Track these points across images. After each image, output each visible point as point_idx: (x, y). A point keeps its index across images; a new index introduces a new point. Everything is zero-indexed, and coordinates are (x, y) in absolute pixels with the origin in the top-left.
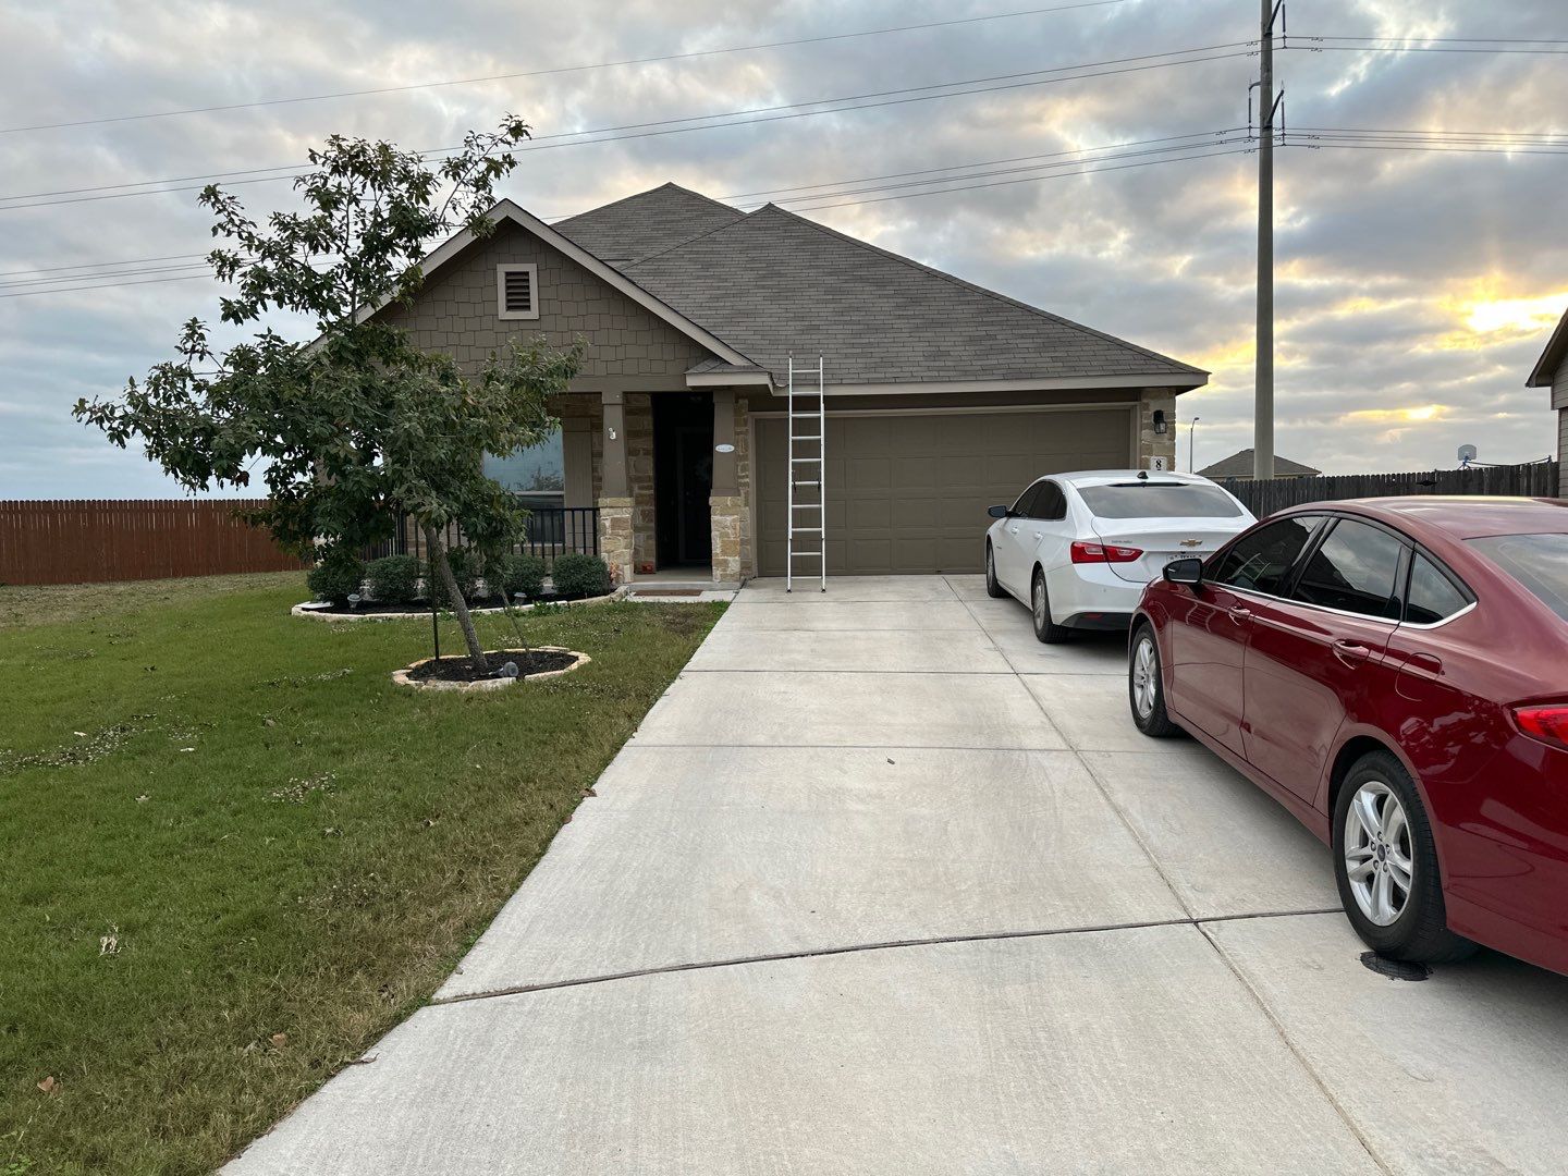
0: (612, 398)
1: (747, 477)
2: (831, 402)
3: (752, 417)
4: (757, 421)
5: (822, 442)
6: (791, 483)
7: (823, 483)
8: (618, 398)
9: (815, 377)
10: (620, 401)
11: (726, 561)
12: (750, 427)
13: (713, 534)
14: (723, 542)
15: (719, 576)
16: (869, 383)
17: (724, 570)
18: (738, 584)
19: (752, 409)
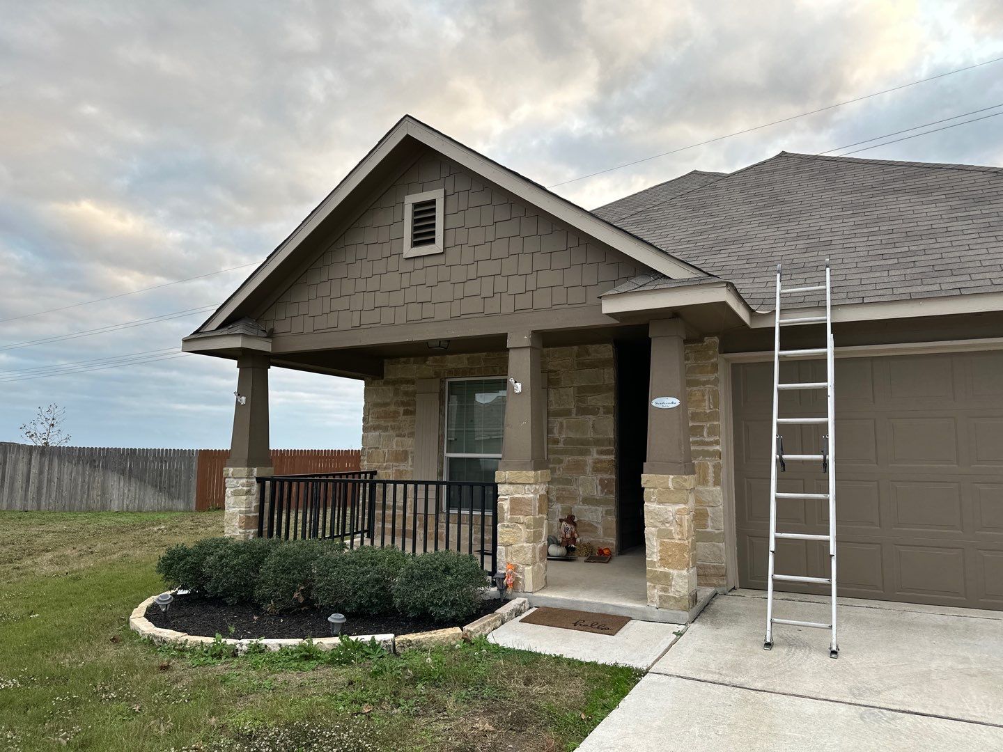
0: (519, 339)
1: (717, 443)
2: (845, 333)
3: (727, 360)
4: (735, 367)
5: (831, 392)
6: (774, 456)
7: (831, 457)
8: (526, 340)
9: (820, 298)
10: (528, 343)
11: (666, 575)
12: (723, 375)
13: (647, 530)
14: (662, 544)
15: (657, 599)
16: (911, 299)
17: (665, 590)
18: (686, 616)
19: (724, 349)
